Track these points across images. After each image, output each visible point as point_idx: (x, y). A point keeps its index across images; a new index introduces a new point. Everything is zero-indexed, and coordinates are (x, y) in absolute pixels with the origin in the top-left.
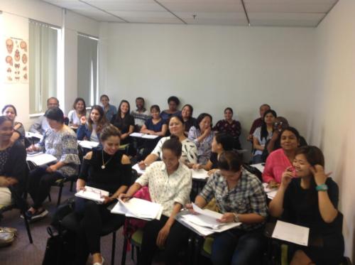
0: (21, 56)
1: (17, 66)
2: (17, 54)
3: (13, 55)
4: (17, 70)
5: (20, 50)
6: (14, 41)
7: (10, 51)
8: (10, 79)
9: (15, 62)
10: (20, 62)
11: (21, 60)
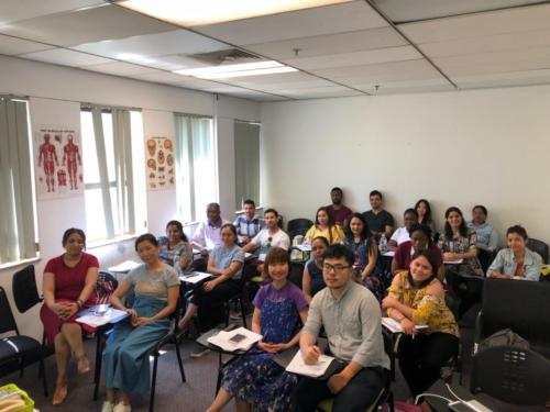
0: (166, 156)
1: (161, 169)
2: (161, 155)
3: (156, 157)
4: (161, 174)
5: (164, 150)
6: (157, 140)
7: (152, 153)
8: (154, 186)
9: (158, 165)
10: (165, 165)
11: (166, 162)
